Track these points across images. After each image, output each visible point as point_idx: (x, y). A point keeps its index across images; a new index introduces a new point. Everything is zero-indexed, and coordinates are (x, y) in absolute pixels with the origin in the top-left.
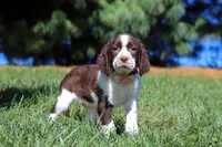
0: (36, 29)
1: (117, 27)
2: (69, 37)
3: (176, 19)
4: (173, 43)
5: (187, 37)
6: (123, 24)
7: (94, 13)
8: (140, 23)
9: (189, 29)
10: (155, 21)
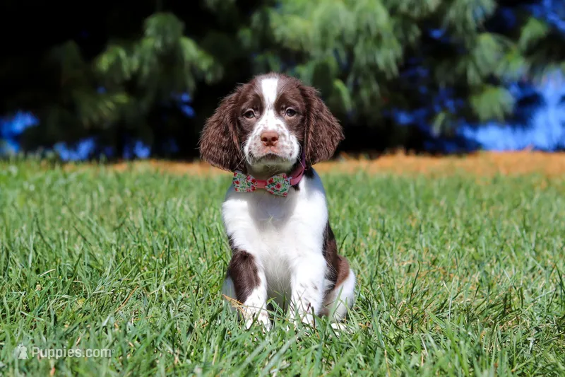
0: (105, 62)
1: (315, 52)
2: (191, 84)
3: (472, 25)
4: (462, 91)
5: (499, 71)
6: (332, 44)
7: (256, 18)
8: (378, 39)
9: (506, 50)
10: (416, 32)
